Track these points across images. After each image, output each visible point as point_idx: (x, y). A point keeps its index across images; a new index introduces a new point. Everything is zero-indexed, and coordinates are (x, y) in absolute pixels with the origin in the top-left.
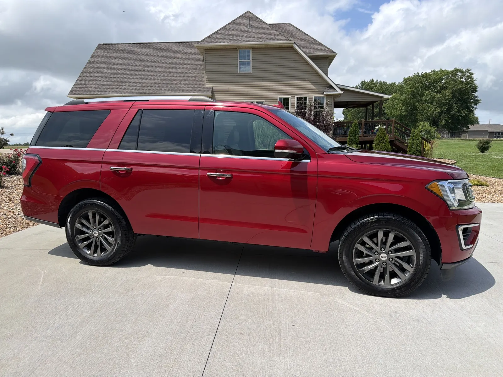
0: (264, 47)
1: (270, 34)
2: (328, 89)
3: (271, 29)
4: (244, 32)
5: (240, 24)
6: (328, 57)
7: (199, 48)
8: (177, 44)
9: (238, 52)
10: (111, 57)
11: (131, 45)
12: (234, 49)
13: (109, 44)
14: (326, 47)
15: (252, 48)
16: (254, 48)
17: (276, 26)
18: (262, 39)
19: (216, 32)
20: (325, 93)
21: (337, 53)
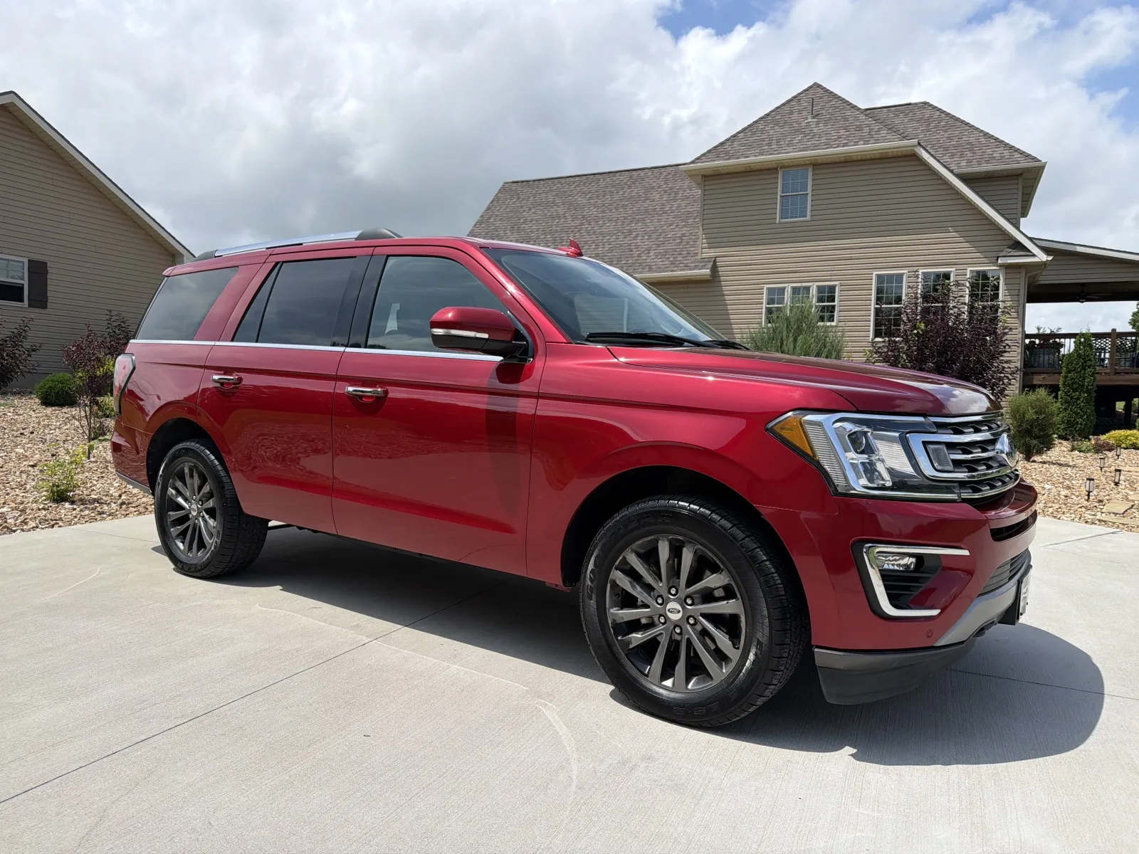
0: (842, 160)
1: (859, 128)
2: (1010, 250)
3: (864, 117)
4: (797, 131)
5: (791, 113)
6: (1021, 174)
7: (691, 174)
8: (657, 170)
9: (780, 176)
10: (522, 207)
11: (563, 181)
12: (769, 171)
13: (523, 182)
14: (1017, 150)
15: (813, 165)
16: (818, 165)
18: (837, 142)
19: (734, 136)
20: (1000, 261)
21: (1046, 163)
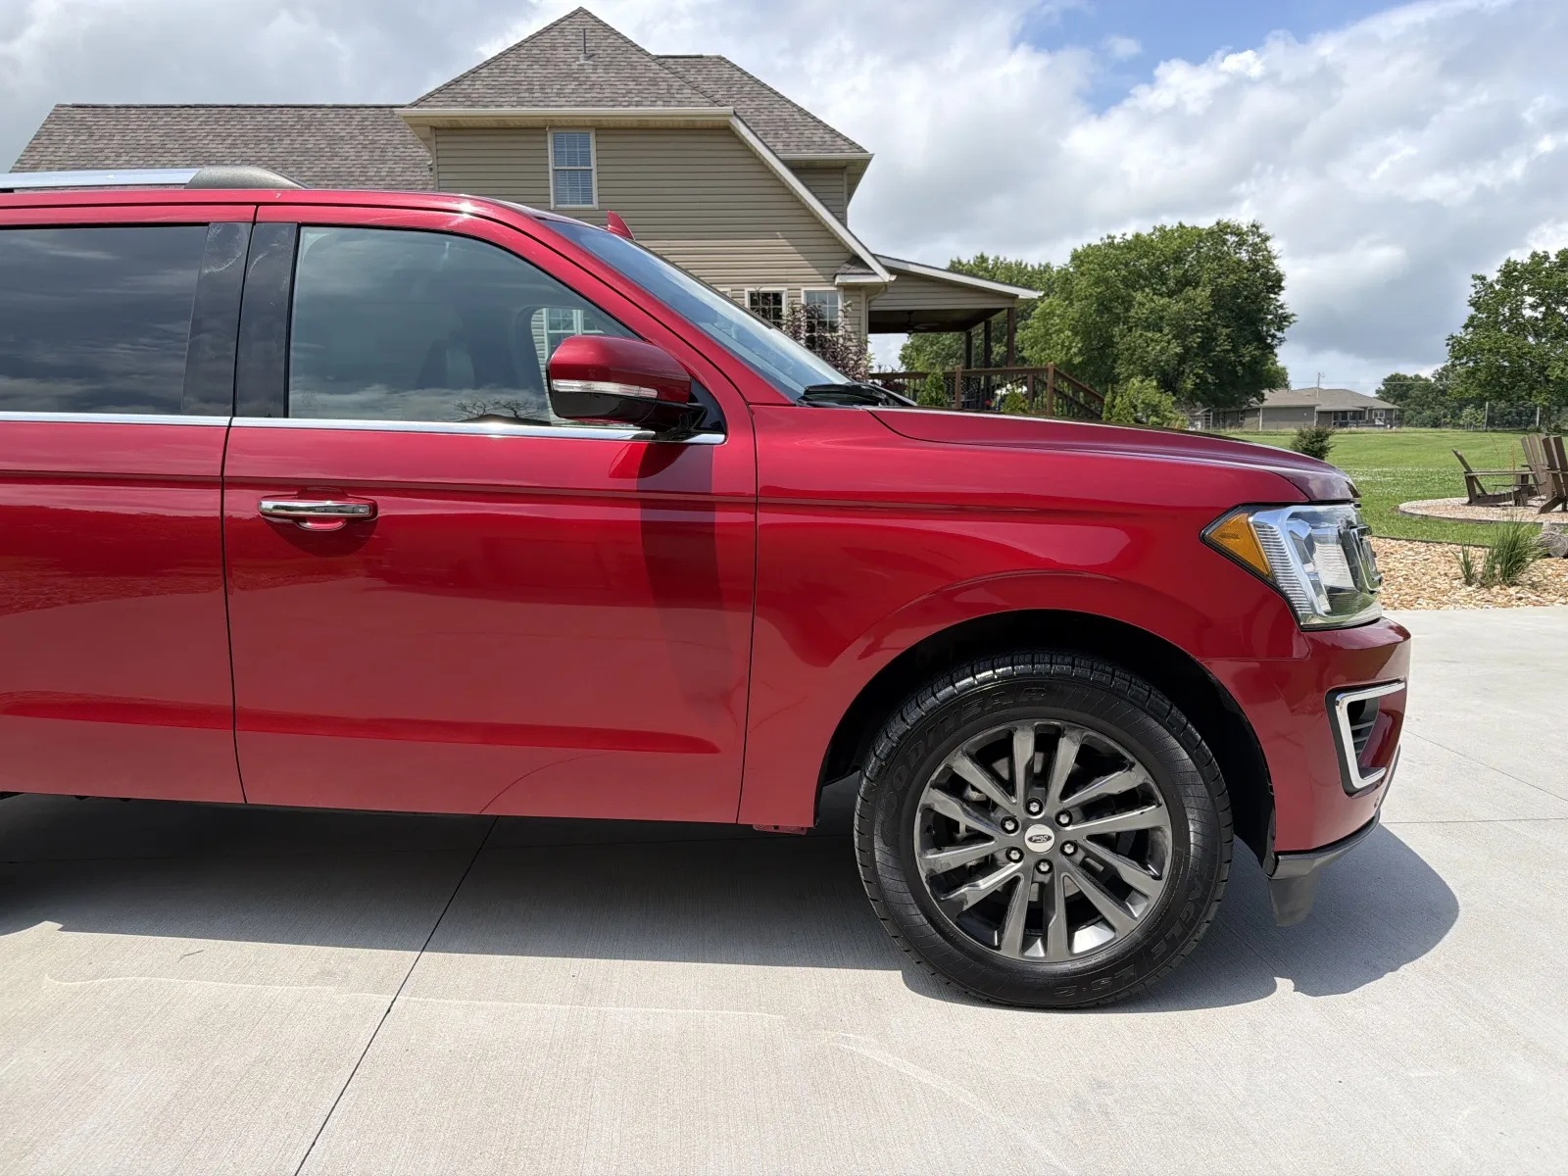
0: (635, 125)
1: (654, 82)
2: (848, 266)
3: (658, 67)
4: (568, 75)
5: (554, 47)
6: (845, 167)
7: (415, 123)
8: (342, 111)
9: (550, 139)
10: (101, 150)
11: (175, 112)
12: (534, 130)
13: (94, 107)
14: (839, 135)
15: (597, 129)
16: (605, 130)
17: (676, 63)
18: (627, 99)
19: (473, 72)
20: (838, 280)
21: (873, 155)
